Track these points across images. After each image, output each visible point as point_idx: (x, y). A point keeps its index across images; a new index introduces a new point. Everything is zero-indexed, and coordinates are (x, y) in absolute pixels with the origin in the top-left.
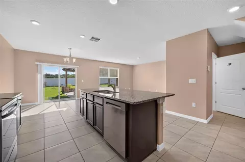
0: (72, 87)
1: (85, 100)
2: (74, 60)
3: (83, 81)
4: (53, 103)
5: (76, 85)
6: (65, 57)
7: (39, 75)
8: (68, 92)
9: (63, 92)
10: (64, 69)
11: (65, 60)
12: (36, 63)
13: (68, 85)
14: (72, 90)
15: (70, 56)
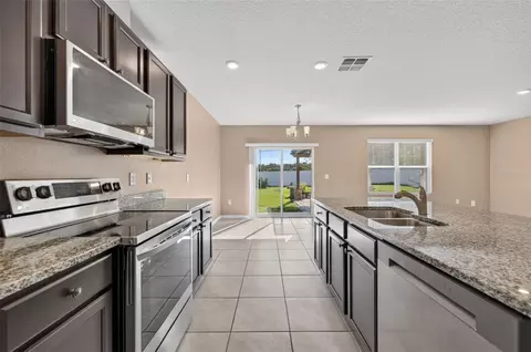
0: (307, 190)
1: (325, 229)
2: (307, 130)
3: (327, 177)
4: (271, 220)
5: (313, 184)
6: (289, 127)
7: (250, 166)
8: (299, 199)
9: (292, 198)
10: (293, 153)
11: (289, 132)
12: (247, 145)
13: (302, 184)
14: (307, 195)
15: (299, 122)
